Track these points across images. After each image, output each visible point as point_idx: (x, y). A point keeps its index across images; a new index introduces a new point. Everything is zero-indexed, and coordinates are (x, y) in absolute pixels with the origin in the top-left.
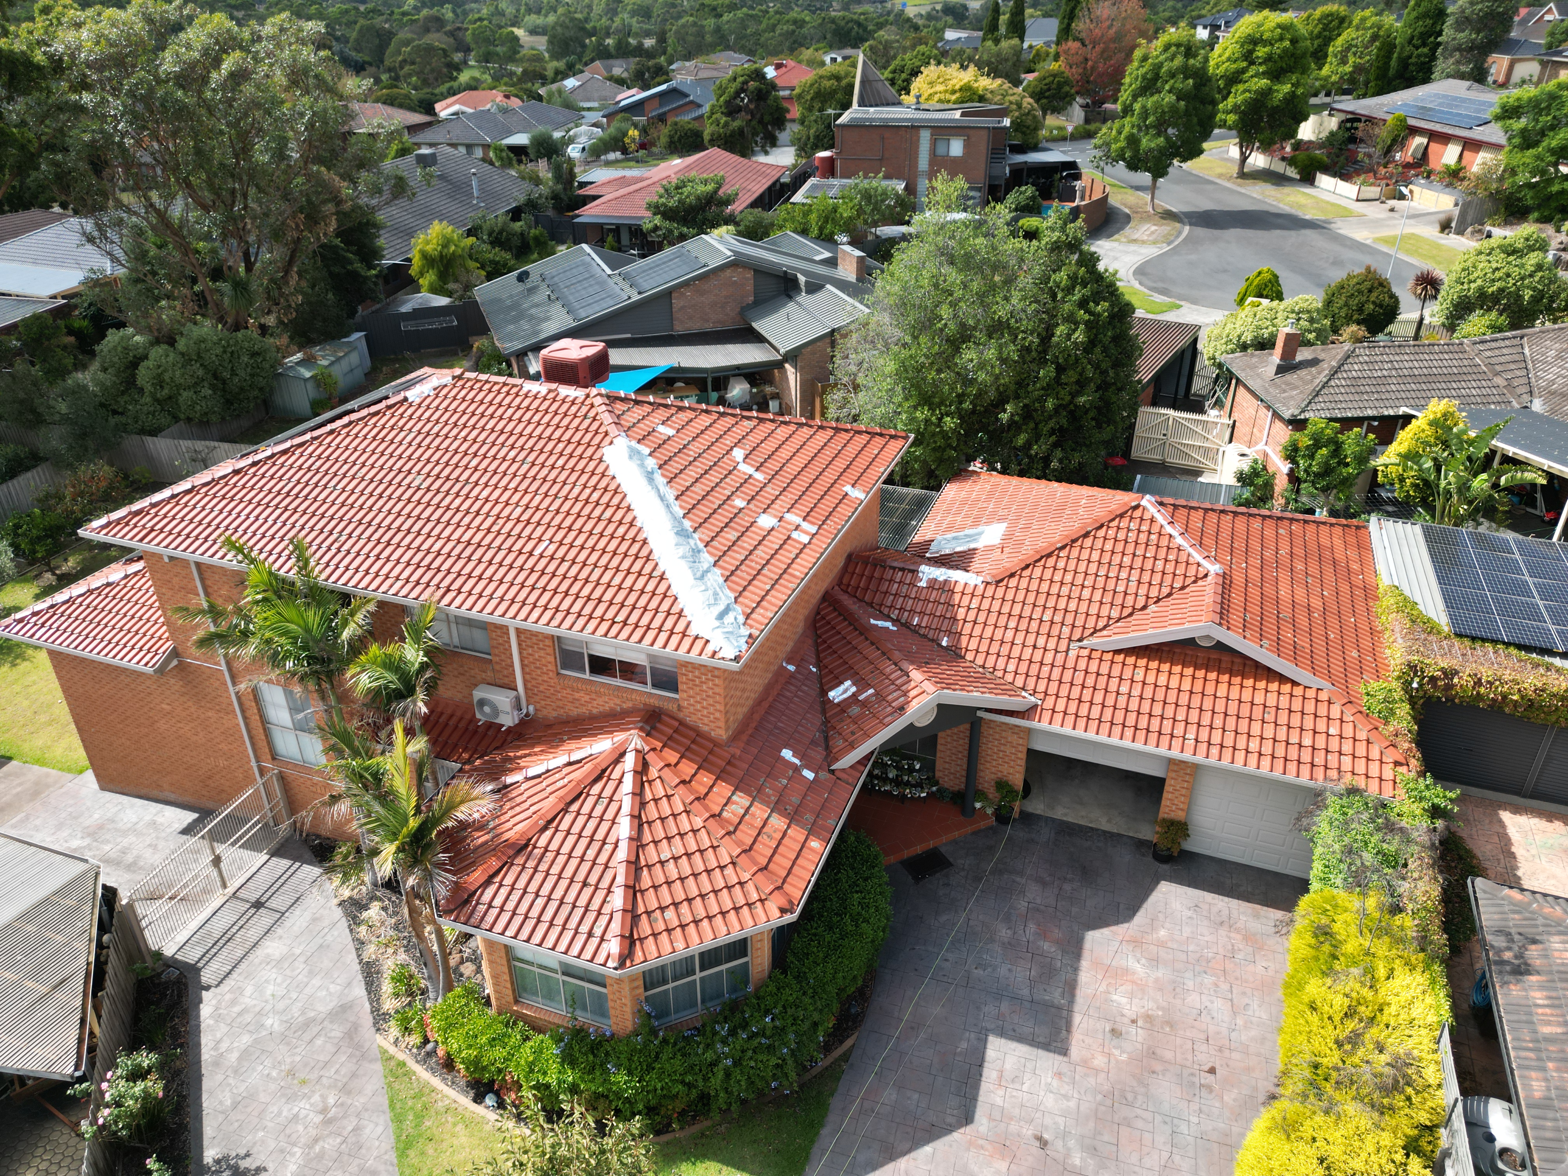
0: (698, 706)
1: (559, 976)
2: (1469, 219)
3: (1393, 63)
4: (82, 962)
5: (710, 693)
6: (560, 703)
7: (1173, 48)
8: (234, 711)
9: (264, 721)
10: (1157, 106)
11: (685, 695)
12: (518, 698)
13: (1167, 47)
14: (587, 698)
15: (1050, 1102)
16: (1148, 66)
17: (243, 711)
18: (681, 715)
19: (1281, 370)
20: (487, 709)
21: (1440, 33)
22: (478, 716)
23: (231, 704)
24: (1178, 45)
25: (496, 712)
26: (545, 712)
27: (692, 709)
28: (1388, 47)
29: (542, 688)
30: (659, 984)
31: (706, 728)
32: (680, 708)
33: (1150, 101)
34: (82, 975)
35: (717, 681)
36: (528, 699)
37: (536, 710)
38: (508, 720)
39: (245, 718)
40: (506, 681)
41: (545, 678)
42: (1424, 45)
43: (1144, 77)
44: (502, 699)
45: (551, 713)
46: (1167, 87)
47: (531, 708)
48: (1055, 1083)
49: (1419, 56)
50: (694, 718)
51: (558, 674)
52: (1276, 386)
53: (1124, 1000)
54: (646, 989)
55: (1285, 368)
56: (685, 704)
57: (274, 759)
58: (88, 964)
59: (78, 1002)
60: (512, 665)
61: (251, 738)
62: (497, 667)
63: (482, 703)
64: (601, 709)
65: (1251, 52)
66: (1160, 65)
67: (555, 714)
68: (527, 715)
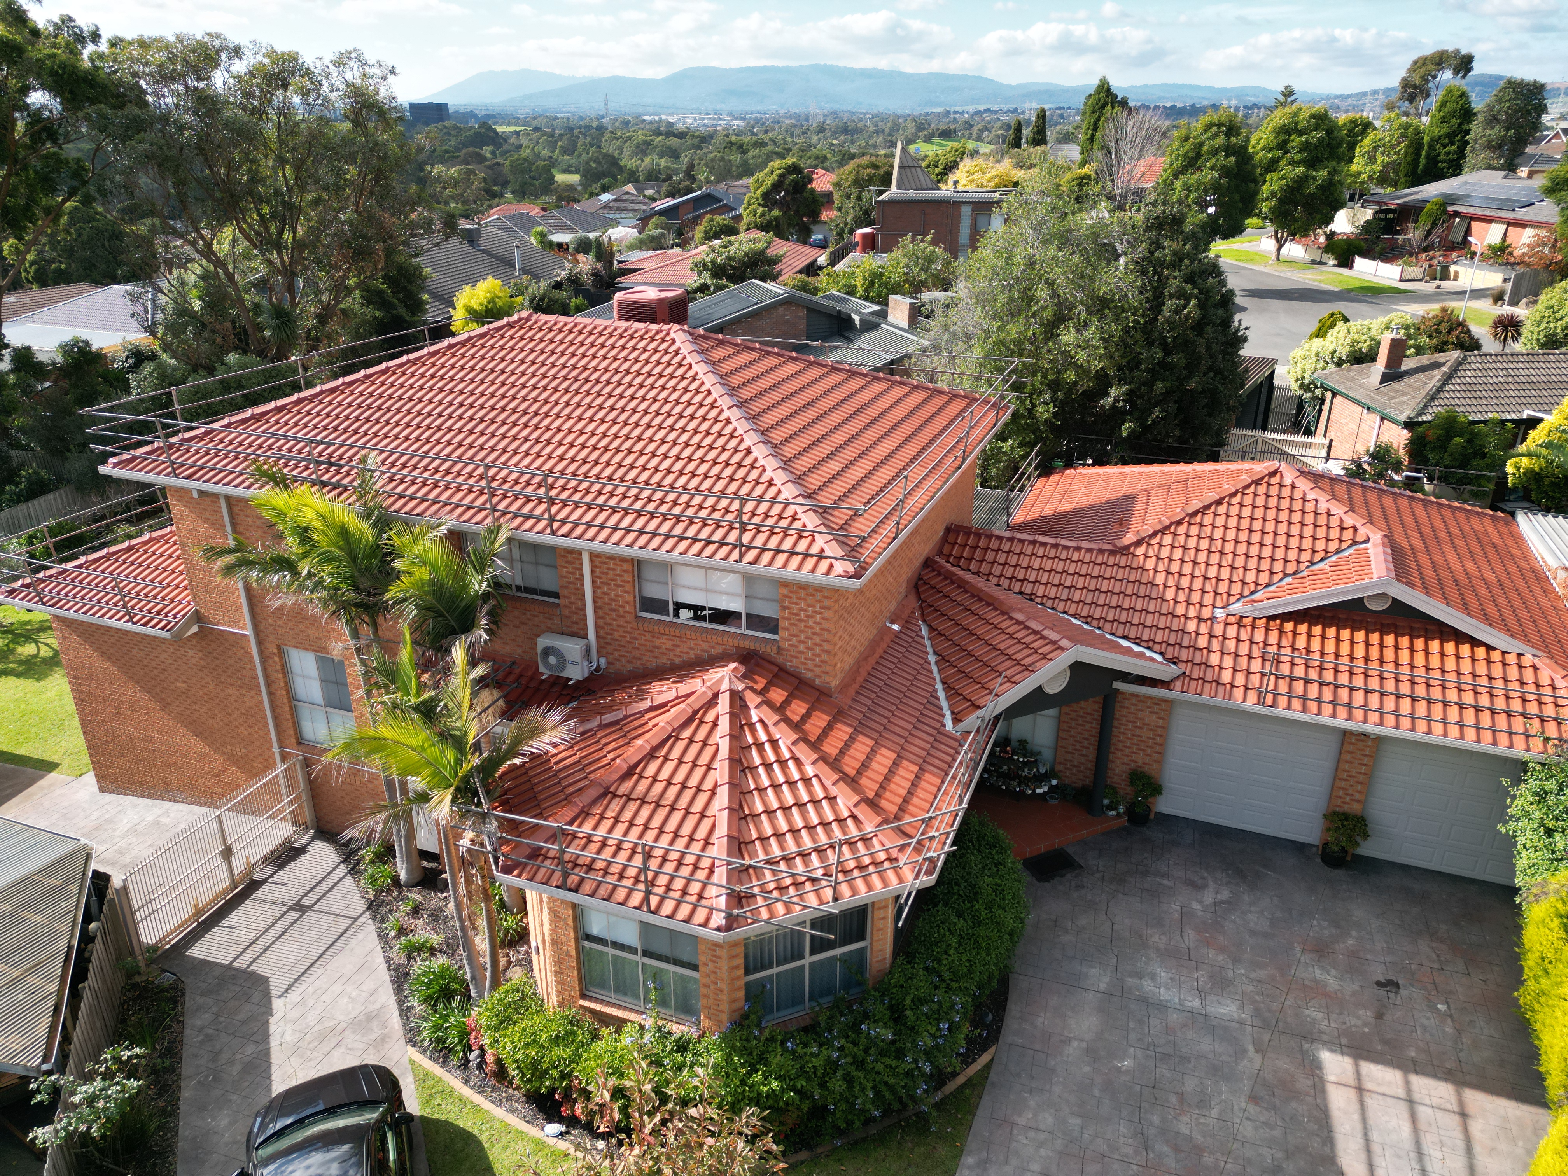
0: (802, 647)
1: (639, 958)
2: (1523, 291)
3: (1423, 161)
4: (63, 943)
5: (817, 629)
6: (636, 653)
7: (1215, 128)
8: (258, 686)
9: (292, 698)
10: (1199, 183)
11: (786, 634)
12: (588, 648)
13: (1209, 126)
14: (669, 644)
15: (1247, 1130)
16: (1188, 146)
17: (268, 685)
18: (780, 660)
19: (1386, 378)
20: (552, 660)
21: (1468, 132)
22: (542, 669)
23: (255, 677)
24: (1219, 125)
25: (563, 662)
26: (618, 665)
27: (793, 651)
28: (1416, 144)
29: (616, 635)
30: (763, 968)
31: (809, 675)
32: (780, 650)
33: (1193, 178)
34: (62, 958)
35: (826, 613)
36: (600, 648)
37: (608, 663)
38: (576, 673)
39: (270, 694)
40: (575, 628)
41: (621, 622)
42: (1453, 144)
43: (1185, 156)
44: (572, 648)
45: (627, 668)
46: (1209, 164)
47: (603, 661)
48: (1252, 1108)
49: (1448, 154)
50: (795, 663)
51: (637, 617)
52: (1382, 393)
53: (1319, 1016)
54: (747, 972)
55: (1392, 375)
56: (786, 645)
57: (299, 743)
58: (70, 947)
59: (54, 987)
60: (583, 609)
61: (275, 718)
62: (566, 612)
63: (548, 651)
64: (685, 657)
65: (1286, 142)
66: (1201, 144)
67: (630, 667)
68: (598, 669)
